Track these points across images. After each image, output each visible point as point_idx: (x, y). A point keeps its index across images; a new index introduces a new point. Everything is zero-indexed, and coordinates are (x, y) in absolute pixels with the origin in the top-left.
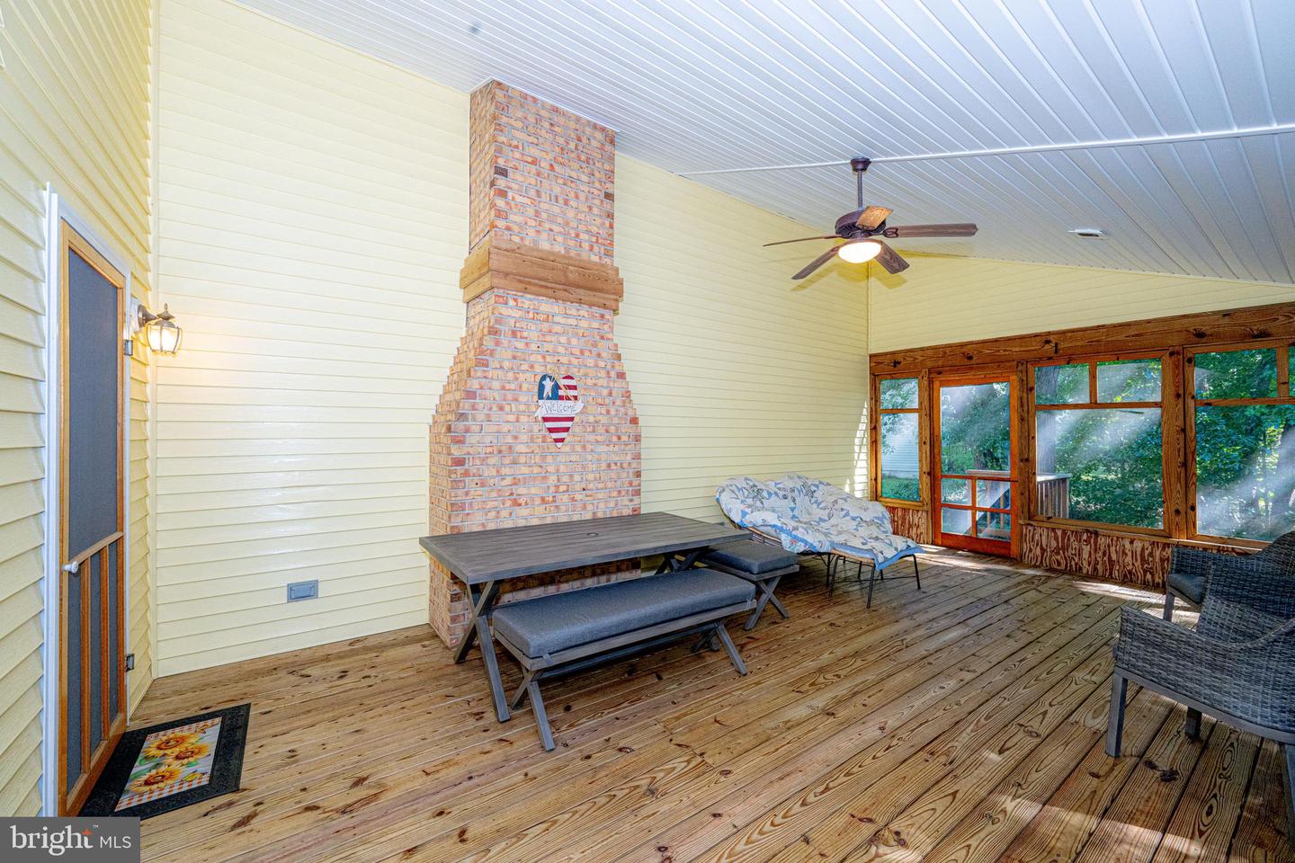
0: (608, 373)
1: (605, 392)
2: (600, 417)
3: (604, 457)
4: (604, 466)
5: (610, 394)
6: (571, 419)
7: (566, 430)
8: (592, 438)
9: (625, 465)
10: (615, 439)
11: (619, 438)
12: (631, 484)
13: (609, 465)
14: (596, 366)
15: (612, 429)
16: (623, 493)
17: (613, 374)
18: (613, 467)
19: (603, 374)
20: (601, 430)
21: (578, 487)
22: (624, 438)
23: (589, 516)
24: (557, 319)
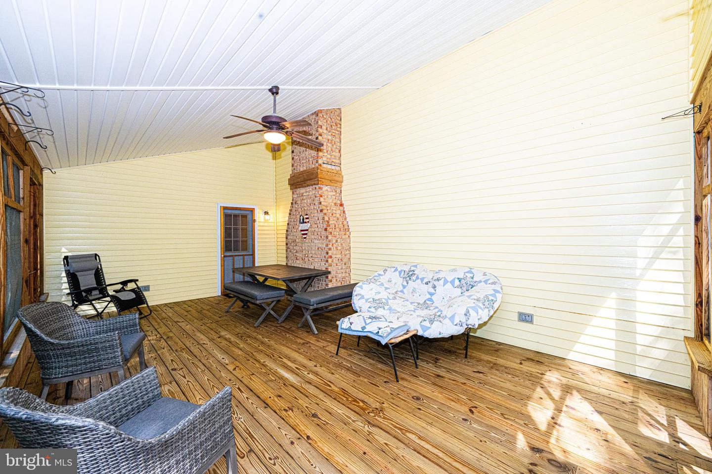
0: (317, 210)
1: (317, 218)
2: (315, 229)
3: (317, 245)
4: (317, 248)
5: (318, 219)
6: (307, 230)
7: (306, 234)
8: (313, 237)
9: (323, 249)
10: (320, 237)
11: (321, 237)
12: (325, 257)
13: (318, 249)
14: (314, 209)
15: (319, 233)
16: (323, 261)
17: (319, 211)
18: (319, 249)
19: (316, 211)
20: (316, 234)
21: (310, 256)
22: (323, 237)
23: (313, 268)
24: (305, 194)
